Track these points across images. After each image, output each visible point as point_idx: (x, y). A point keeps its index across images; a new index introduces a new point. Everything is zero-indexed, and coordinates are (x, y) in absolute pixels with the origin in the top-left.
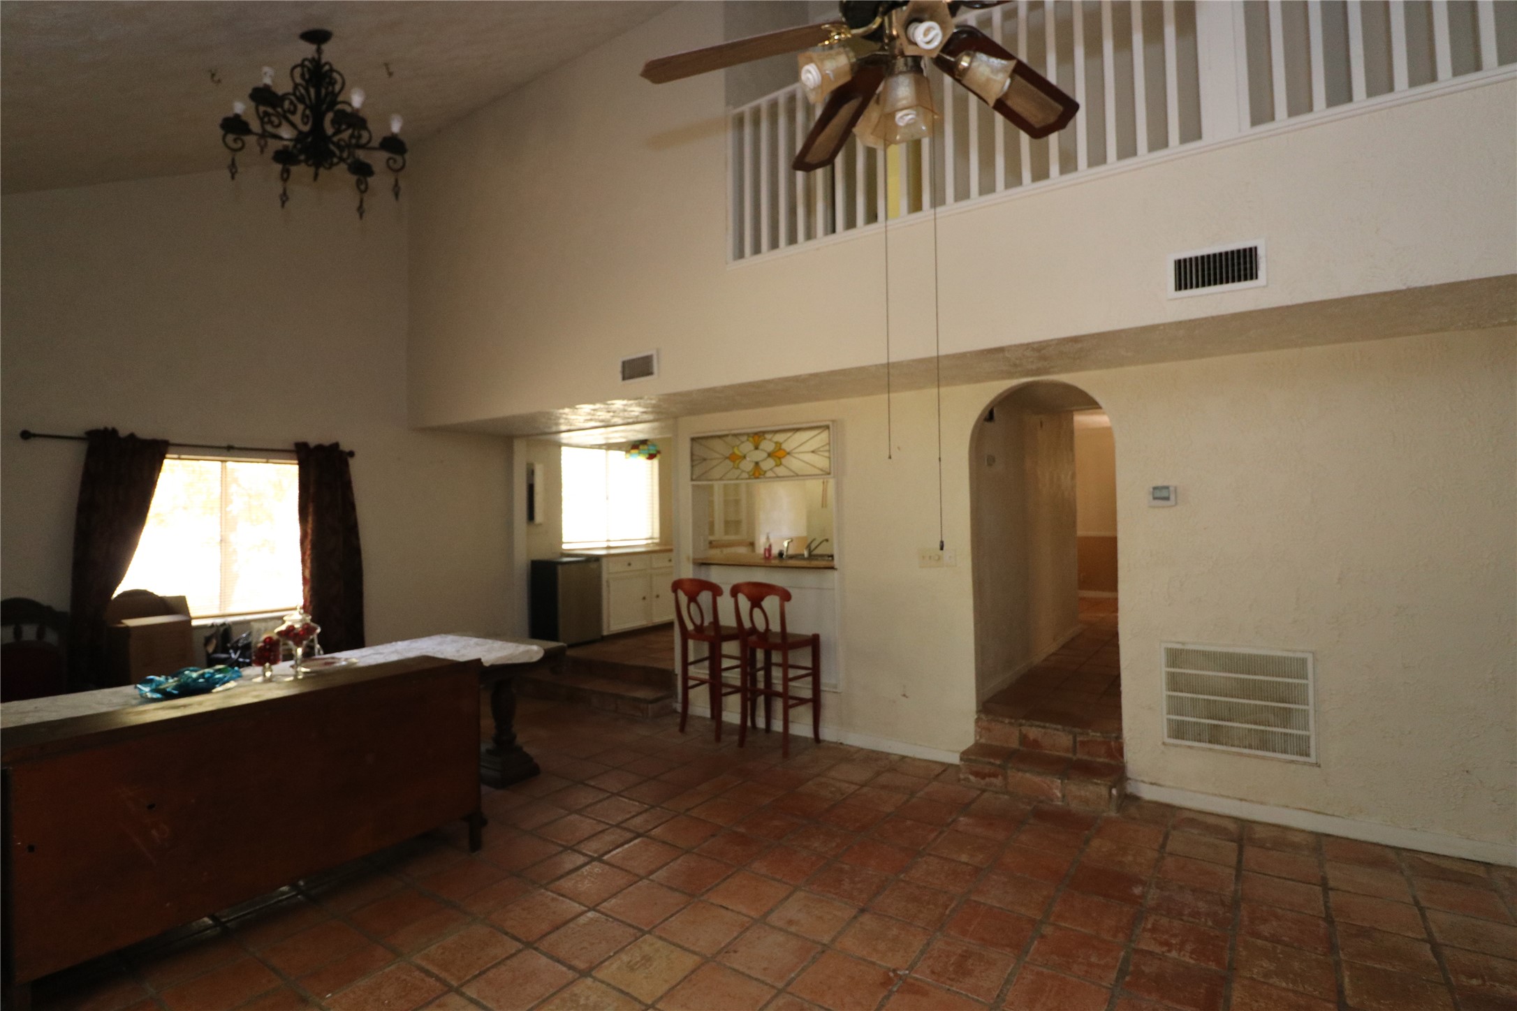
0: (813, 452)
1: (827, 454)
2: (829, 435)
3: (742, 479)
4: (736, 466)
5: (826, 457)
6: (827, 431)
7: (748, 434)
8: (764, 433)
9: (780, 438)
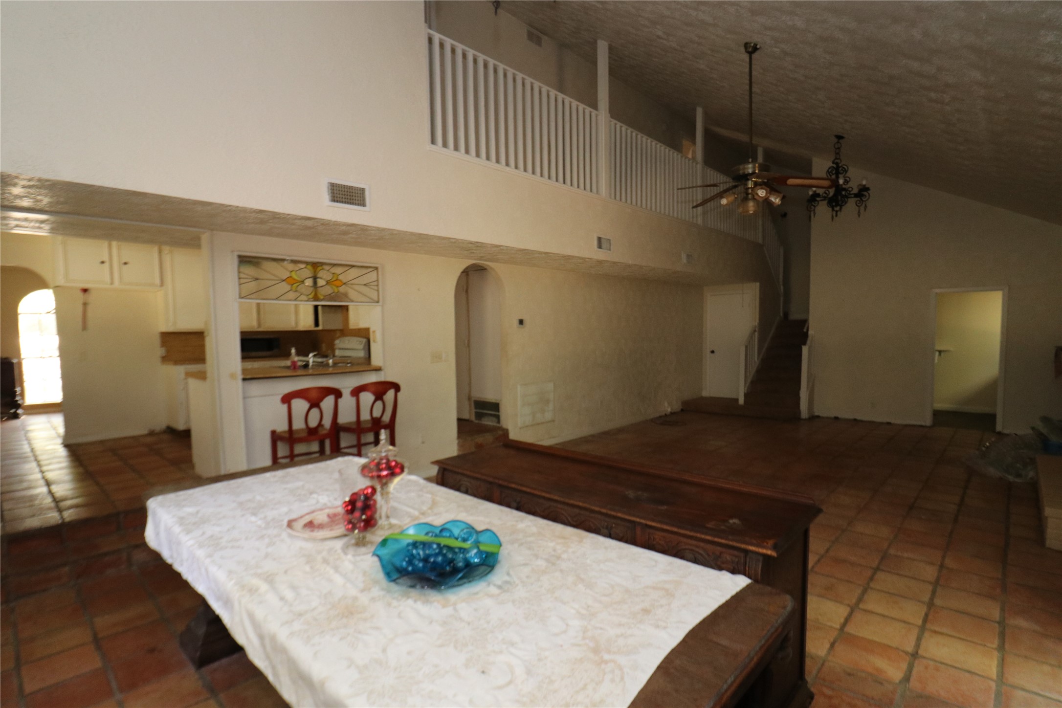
0: (365, 285)
1: (376, 288)
2: (378, 274)
3: (301, 301)
4: (294, 289)
5: (375, 290)
6: (375, 271)
7: (307, 263)
8: (322, 264)
9: (338, 270)
